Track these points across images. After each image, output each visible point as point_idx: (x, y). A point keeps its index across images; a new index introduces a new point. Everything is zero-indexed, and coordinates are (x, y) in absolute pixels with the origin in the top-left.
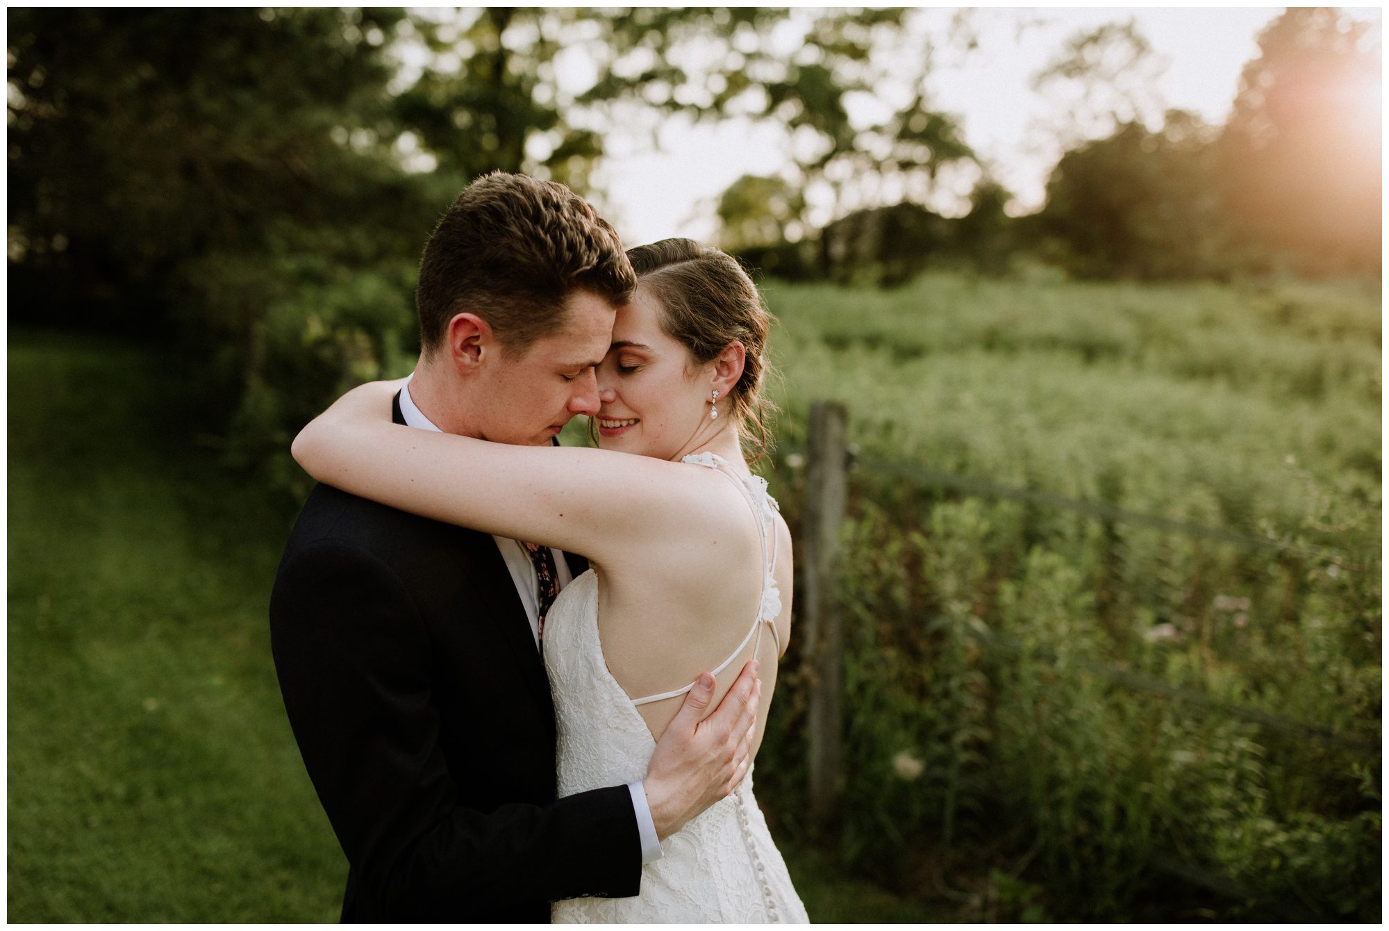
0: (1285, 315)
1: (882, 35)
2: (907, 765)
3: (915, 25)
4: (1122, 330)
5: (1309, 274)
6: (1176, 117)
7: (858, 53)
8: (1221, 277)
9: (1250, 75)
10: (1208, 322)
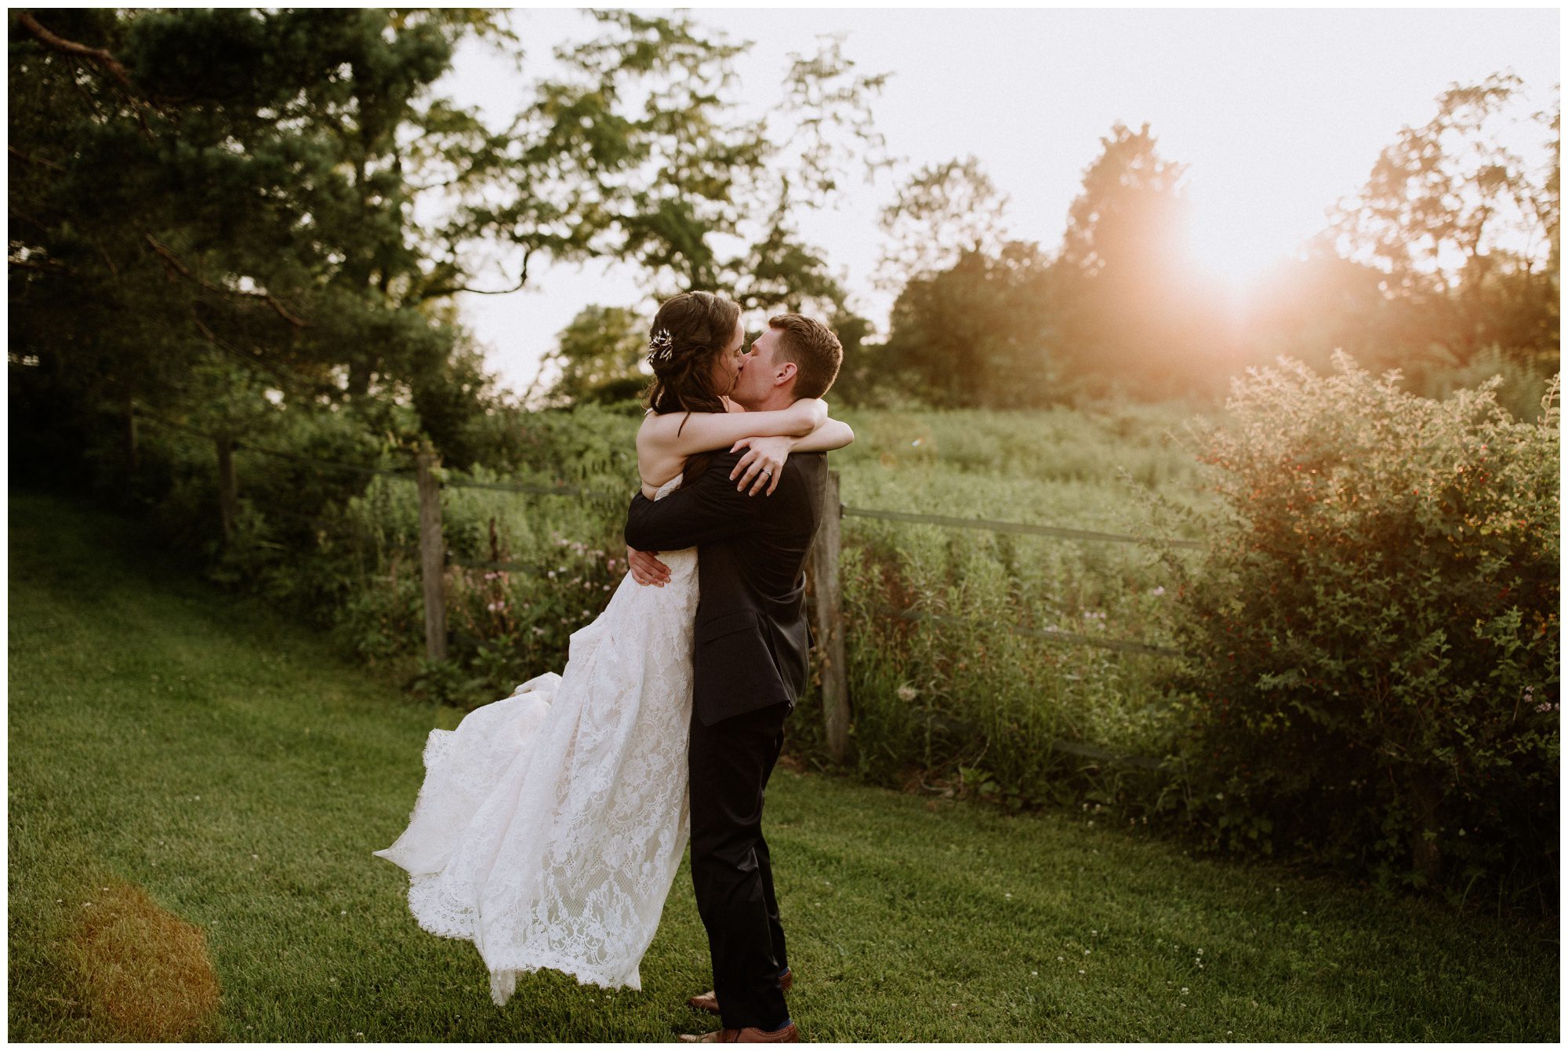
0: (1123, 430)
1: (739, 173)
2: (907, 692)
3: (773, 164)
4: (987, 446)
5: (1144, 397)
6: (1014, 250)
7: (716, 191)
8: (1069, 402)
9: (1080, 212)
10: (1059, 438)
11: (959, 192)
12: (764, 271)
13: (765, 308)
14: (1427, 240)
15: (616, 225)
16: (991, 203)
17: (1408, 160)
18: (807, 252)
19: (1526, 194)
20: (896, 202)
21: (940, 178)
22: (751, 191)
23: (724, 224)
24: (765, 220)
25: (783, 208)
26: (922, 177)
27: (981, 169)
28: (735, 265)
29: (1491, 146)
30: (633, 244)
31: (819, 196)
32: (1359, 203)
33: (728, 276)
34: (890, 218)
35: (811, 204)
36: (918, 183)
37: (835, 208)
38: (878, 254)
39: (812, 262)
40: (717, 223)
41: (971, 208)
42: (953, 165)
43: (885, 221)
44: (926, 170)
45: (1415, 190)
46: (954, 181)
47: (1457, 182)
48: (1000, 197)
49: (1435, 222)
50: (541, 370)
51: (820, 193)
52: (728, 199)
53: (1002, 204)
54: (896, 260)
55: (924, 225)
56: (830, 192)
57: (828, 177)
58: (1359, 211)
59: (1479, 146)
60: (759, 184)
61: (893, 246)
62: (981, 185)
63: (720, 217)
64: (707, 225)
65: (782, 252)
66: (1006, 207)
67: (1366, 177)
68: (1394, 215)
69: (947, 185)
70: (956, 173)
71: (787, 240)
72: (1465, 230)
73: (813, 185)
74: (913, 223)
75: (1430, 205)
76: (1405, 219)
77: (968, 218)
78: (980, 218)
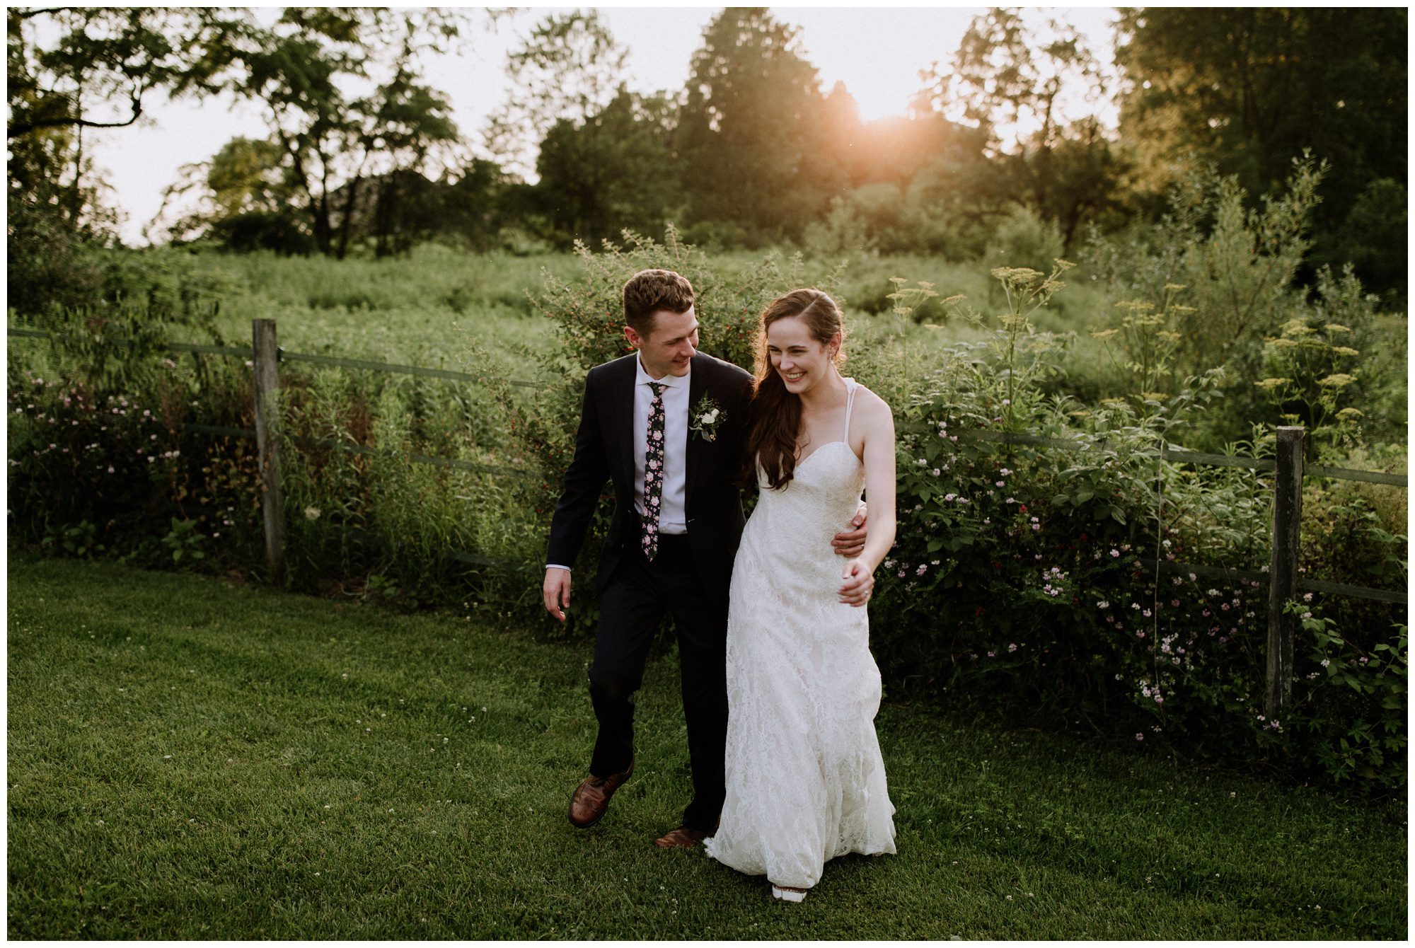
9: (701, 65)
11: (581, 43)
12: (389, 112)
13: (392, 151)
14: (1008, 106)
15: (239, 63)
16: (613, 56)
17: (991, 32)
18: (433, 96)
19: (1092, 67)
20: (522, 50)
21: (563, 30)
22: (376, 33)
23: (349, 65)
24: (390, 62)
25: (408, 51)
26: (547, 27)
27: (601, 23)
28: (359, 106)
29: (1062, 23)
30: (256, 83)
31: (442, 40)
32: (950, 70)
33: (353, 116)
34: (517, 63)
35: (435, 48)
36: (544, 33)
37: (459, 54)
38: (505, 99)
39: (440, 106)
40: (343, 61)
41: (593, 59)
42: (574, 19)
43: (511, 66)
44: (550, 20)
45: (999, 58)
46: (577, 32)
47: (1036, 54)
48: (621, 50)
49: (1014, 90)
50: (165, 204)
51: (444, 37)
52: (355, 40)
53: (622, 57)
54: (523, 106)
55: (549, 74)
56: (453, 37)
57: (450, 23)
58: (950, 77)
59: (1053, 23)
60: (383, 26)
61: (520, 93)
62: (602, 39)
63: (345, 58)
64: (332, 65)
65: (409, 94)
66: (625, 62)
67: (957, 46)
68: (979, 81)
69: (570, 35)
70: (578, 25)
71: (414, 82)
72: (1040, 97)
73: (437, 30)
74: (539, 73)
75: (1010, 75)
76: (990, 86)
77: (590, 69)
78: (602, 69)
